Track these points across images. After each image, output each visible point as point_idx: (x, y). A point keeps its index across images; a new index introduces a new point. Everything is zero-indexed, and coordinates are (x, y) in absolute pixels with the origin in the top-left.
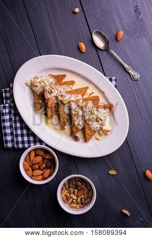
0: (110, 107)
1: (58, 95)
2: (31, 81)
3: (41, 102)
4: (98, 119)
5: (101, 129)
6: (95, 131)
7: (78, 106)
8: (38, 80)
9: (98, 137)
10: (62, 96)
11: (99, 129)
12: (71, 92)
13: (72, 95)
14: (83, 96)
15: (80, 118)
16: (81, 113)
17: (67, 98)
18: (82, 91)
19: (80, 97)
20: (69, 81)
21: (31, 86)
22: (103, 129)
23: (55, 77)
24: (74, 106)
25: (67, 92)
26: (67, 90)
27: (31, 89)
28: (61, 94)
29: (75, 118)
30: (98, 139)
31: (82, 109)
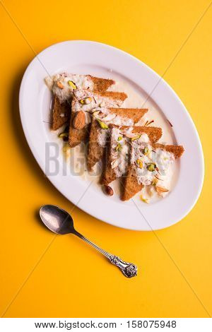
0: (176, 151)
1: (94, 110)
2: (54, 77)
3: (62, 115)
4: (153, 167)
5: (154, 184)
6: (142, 186)
7: (124, 136)
8: (67, 79)
9: (144, 198)
10: (100, 113)
11: (149, 183)
12: (116, 111)
13: (118, 116)
14: (135, 123)
15: (123, 158)
16: (125, 149)
17: (109, 119)
18: (137, 114)
19: (130, 122)
20: (118, 93)
21: (53, 86)
22: (157, 185)
23: (95, 80)
24: (116, 134)
25: (111, 109)
26: (111, 106)
27: (52, 92)
28: (99, 109)
29: (114, 155)
30: (144, 201)
31: (129, 142)
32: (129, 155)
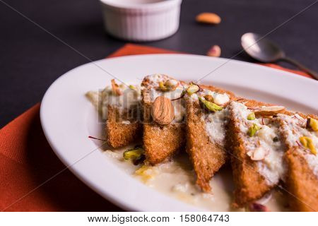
32: (281, 139)
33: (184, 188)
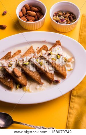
1: (17, 63)
3: (9, 80)
4: (58, 56)
6: (64, 66)
7: (37, 58)
10: (20, 61)
13: (27, 56)
14: (34, 53)
15: (46, 66)
16: (43, 61)
17: (25, 59)
22: (67, 60)
23: (4, 58)
24: (34, 60)
30: (71, 70)
31: (42, 58)
33: (38, 87)
